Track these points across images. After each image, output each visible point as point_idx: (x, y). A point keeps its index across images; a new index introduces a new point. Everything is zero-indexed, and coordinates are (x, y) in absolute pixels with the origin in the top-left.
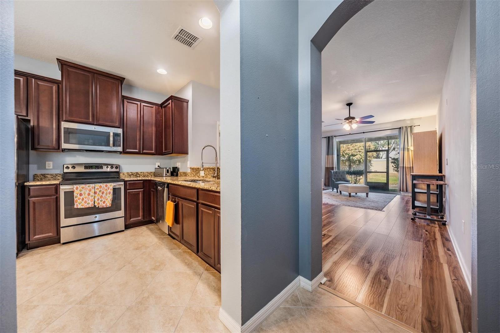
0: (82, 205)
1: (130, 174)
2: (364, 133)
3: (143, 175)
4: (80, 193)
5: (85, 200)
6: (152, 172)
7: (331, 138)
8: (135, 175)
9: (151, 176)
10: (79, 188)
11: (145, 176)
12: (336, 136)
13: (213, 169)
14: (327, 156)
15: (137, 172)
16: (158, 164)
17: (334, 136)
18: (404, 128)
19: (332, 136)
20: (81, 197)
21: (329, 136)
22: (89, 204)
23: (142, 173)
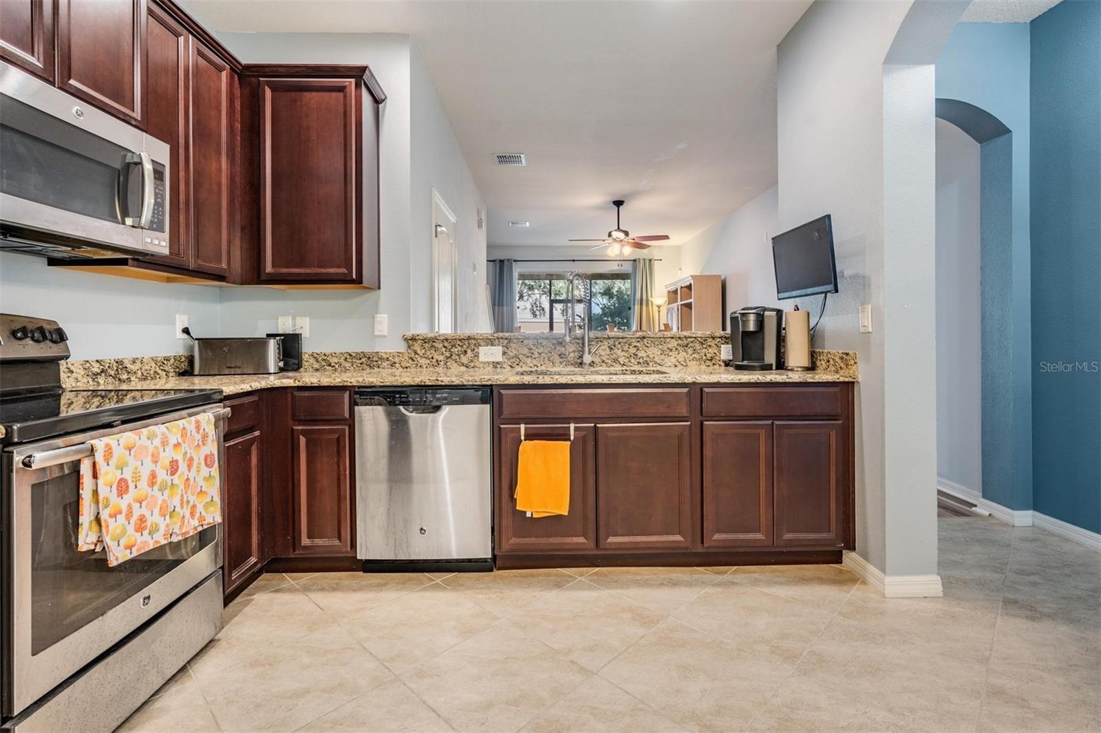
0: (130, 547)
1: (96, 369)
2: (574, 261)
3: (139, 372)
4: (119, 477)
5: (137, 513)
6: (167, 359)
7: (506, 263)
8: (112, 373)
9: (167, 372)
10: (118, 452)
11: (145, 379)
12: (517, 261)
13: (555, 339)
14: (497, 307)
15: (120, 357)
16: (181, 321)
17: (514, 261)
18: (642, 262)
19: (508, 260)
20: (123, 503)
21: (502, 259)
22: (157, 530)
23: (138, 365)
